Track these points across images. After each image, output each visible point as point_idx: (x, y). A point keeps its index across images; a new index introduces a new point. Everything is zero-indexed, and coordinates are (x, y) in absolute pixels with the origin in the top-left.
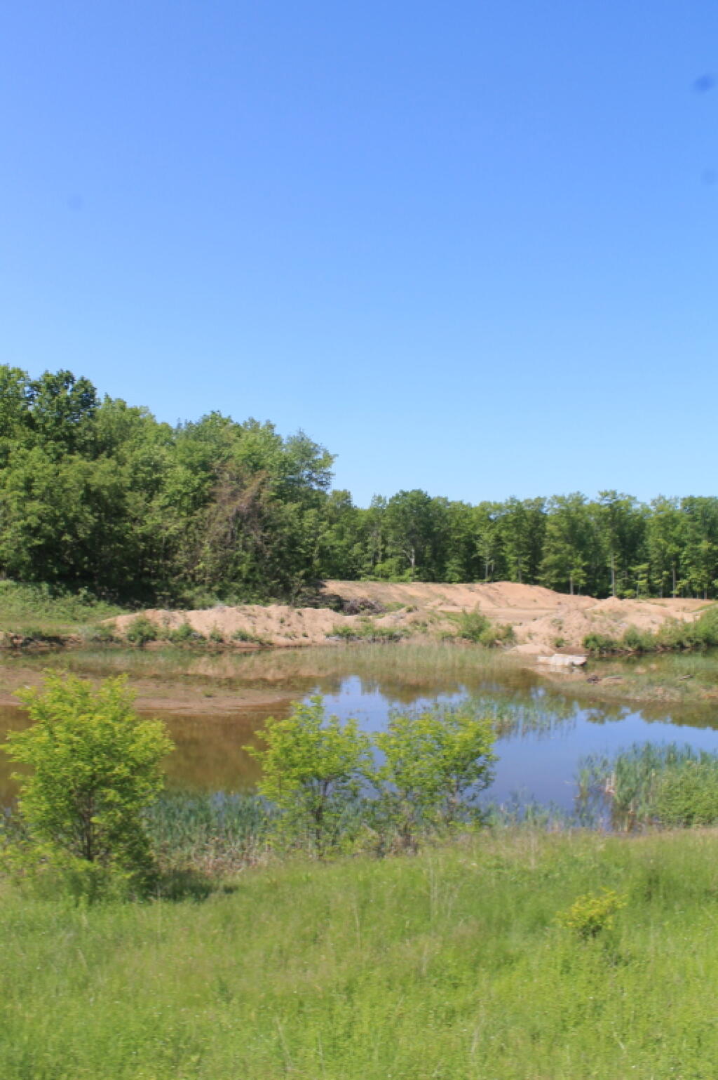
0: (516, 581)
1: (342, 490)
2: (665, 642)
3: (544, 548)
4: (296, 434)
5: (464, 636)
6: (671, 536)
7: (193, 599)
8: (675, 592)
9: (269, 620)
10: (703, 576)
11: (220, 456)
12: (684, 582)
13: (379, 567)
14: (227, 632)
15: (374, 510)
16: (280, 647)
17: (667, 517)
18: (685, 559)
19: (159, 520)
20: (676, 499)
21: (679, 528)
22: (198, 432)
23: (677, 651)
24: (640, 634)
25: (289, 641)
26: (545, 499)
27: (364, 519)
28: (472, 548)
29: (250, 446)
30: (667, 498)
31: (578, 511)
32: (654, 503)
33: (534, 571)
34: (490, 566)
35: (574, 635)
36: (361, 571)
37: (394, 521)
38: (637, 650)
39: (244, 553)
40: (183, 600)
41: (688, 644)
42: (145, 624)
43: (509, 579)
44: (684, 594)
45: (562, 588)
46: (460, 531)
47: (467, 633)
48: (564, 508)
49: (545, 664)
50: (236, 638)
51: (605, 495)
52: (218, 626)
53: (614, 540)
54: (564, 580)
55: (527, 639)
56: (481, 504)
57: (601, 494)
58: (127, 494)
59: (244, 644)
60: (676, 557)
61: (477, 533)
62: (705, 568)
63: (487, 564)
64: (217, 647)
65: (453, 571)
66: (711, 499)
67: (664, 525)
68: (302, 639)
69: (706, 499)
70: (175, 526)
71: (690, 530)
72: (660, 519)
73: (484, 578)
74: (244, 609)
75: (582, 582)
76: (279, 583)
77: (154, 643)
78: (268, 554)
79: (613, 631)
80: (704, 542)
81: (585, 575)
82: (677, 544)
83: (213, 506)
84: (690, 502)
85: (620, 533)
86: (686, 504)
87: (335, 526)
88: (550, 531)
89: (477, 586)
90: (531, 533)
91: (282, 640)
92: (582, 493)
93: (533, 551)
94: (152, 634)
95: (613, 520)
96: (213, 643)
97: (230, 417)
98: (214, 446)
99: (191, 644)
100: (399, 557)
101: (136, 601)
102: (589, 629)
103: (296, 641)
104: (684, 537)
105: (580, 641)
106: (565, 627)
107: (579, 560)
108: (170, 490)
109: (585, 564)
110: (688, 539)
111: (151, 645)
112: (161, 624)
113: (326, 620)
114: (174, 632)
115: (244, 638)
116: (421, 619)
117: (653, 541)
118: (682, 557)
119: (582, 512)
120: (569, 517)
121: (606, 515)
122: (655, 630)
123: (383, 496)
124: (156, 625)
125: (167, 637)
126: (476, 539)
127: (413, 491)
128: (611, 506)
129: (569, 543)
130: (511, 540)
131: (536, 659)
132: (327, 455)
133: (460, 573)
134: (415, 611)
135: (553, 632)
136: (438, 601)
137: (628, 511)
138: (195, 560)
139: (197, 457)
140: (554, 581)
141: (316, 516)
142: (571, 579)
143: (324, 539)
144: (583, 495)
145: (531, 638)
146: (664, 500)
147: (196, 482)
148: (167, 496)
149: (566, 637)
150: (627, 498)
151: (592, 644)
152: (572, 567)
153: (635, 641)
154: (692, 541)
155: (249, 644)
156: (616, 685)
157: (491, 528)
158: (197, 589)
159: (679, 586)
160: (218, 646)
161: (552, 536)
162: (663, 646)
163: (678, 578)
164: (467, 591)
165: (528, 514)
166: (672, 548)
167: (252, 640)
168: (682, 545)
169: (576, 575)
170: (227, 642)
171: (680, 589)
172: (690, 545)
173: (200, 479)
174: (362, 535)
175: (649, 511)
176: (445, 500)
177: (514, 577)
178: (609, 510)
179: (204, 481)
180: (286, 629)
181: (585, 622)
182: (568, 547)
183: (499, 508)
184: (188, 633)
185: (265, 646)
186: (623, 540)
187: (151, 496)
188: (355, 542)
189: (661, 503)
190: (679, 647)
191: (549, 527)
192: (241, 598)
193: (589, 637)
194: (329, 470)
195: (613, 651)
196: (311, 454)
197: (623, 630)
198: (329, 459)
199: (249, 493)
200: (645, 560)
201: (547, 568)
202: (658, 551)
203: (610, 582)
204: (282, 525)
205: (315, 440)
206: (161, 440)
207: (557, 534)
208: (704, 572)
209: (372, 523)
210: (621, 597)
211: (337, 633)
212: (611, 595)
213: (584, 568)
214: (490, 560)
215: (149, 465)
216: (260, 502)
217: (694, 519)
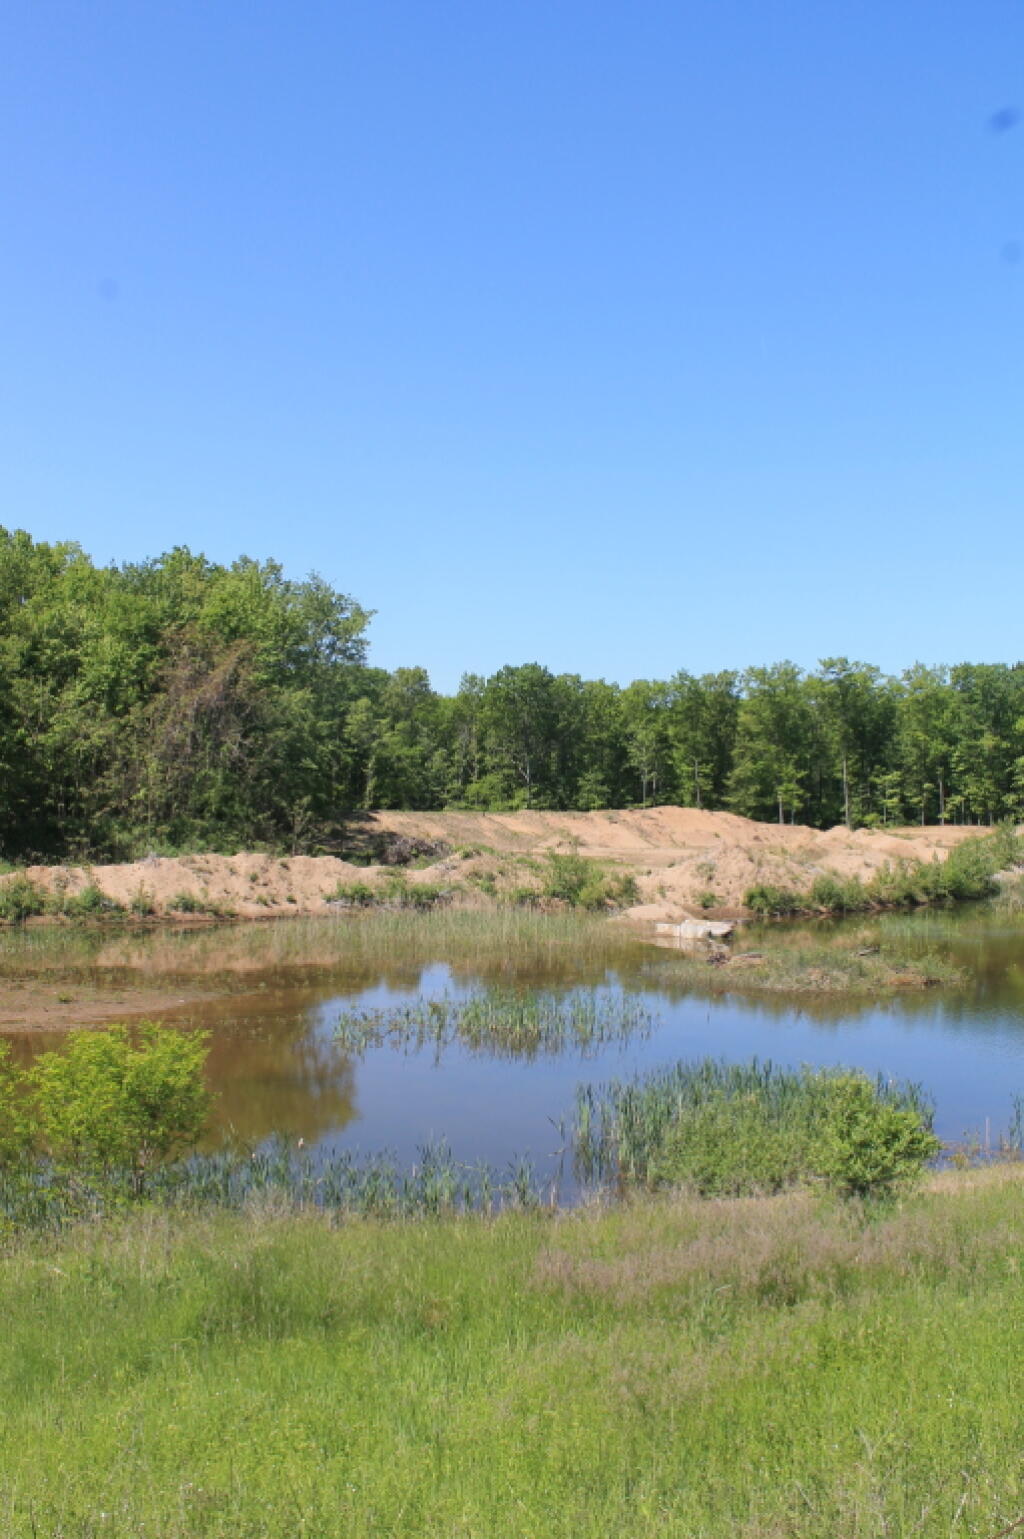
0: (692, 805)
1: (412, 667)
2: (884, 894)
3: (734, 752)
4: (307, 580)
5: (554, 894)
6: (935, 727)
7: (129, 846)
8: (944, 815)
9: (234, 877)
10: (987, 789)
11: (174, 617)
12: (958, 799)
13: (472, 788)
14: (160, 897)
15: (465, 698)
16: (248, 919)
17: (927, 697)
18: (958, 763)
19: (73, 721)
20: (943, 669)
21: (947, 714)
22: (142, 581)
23: (905, 909)
24: (839, 884)
25: (265, 910)
26: (735, 673)
27: (449, 714)
28: (622, 755)
29: (224, 601)
30: (928, 668)
31: (787, 692)
32: (908, 676)
33: (719, 787)
34: (650, 783)
35: (731, 888)
36: (445, 796)
37: (497, 714)
38: (834, 909)
39: (211, 773)
40: (111, 849)
41: (922, 898)
42: (23, 889)
43: (681, 804)
44: (959, 818)
45: (765, 813)
46: (603, 728)
47: (559, 889)
48: (766, 687)
49: (668, 936)
50: (176, 908)
51: (829, 665)
52: (146, 889)
53: (845, 737)
54: (769, 801)
55: (658, 897)
56: (633, 684)
57: (824, 664)
58: (14, 682)
59: (188, 916)
60: (944, 760)
61: (628, 730)
62: (990, 778)
63: (645, 779)
64: (143, 922)
65: (589, 791)
66: (996, 667)
67: (923, 711)
68: (286, 906)
69: (988, 667)
70: (101, 732)
71: (964, 717)
72: (917, 701)
73: (641, 801)
74: (193, 861)
75: (796, 803)
76: (269, 818)
77: (39, 920)
78: (252, 772)
79: (795, 880)
80: (987, 735)
81: (801, 792)
82: (945, 740)
83: (161, 696)
84: (964, 673)
85: (853, 723)
86: (958, 676)
87: (399, 726)
88: (744, 724)
89: (623, 814)
90: (713, 730)
91: (252, 909)
92: (794, 662)
93: (720, 758)
94: (35, 905)
95: (843, 706)
96: (137, 917)
97: (202, 555)
98: (167, 603)
99: (99, 920)
100: (506, 771)
101: (34, 854)
102: (755, 879)
103: (276, 909)
104: (957, 727)
105: (742, 897)
106: (717, 875)
107: (790, 769)
108: (91, 676)
109: (802, 774)
110: (963, 732)
111: (34, 921)
112: (53, 889)
113: (328, 874)
114: (73, 899)
115: (188, 907)
116: (485, 869)
117: (909, 737)
118: (954, 759)
119: (795, 692)
120: (775, 705)
121: (833, 696)
122: (867, 877)
123: (479, 675)
124: (45, 890)
125: (60, 909)
126: (628, 740)
127: (526, 666)
128: (840, 682)
129: (774, 742)
130: (684, 741)
131: (654, 928)
132: (359, 612)
133: (600, 794)
134: (477, 858)
135: (699, 885)
136: (556, 839)
137: (867, 689)
138: (131, 785)
139: (137, 621)
140: (751, 803)
141: (368, 709)
142: (780, 799)
143: (384, 745)
144: (795, 666)
145: (664, 896)
146: (924, 670)
147: (133, 660)
148: (88, 685)
149: (718, 891)
150: (864, 669)
151: (758, 901)
152: (780, 782)
153: (830, 896)
154: (969, 735)
155: (197, 915)
156: (751, 966)
157: (650, 721)
158: (137, 831)
159: (949, 807)
160: (145, 919)
161: (749, 733)
162: (881, 902)
163: (948, 794)
164: (607, 822)
165: (709, 699)
166: (938, 747)
167: (202, 910)
168: (952, 741)
169: (786, 794)
170: (161, 914)
171: (951, 811)
172: (965, 741)
173: (142, 655)
174: (445, 740)
175: (900, 690)
176: (577, 679)
177: (687, 798)
178: (837, 689)
179: (148, 658)
180: (262, 891)
181: (751, 866)
182: (773, 748)
183: (662, 689)
184: (96, 901)
185: (224, 918)
186: (860, 735)
187: (60, 685)
188: (436, 749)
189: (920, 675)
190: (907, 904)
191: (743, 717)
192: (208, 843)
193: (756, 890)
194: (362, 636)
195: (794, 912)
196: (330, 611)
197: (813, 877)
198: (361, 616)
199: (218, 676)
200: (898, 767)
201: (740, 782)
202: (915, 751)
203: (843, 802)
204: (276, 724)
205: (338, 589)
206: (82, 594)
207: (755, 729)
208: (988, 783)
209: (459, 716)
210: (859, 825)
211: (344, 895)
212: (844, 823)
213: (800, 782)
214: (650, 772)
215: (58, 635)
216: (240, 688)
217: (972, 701)
